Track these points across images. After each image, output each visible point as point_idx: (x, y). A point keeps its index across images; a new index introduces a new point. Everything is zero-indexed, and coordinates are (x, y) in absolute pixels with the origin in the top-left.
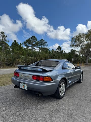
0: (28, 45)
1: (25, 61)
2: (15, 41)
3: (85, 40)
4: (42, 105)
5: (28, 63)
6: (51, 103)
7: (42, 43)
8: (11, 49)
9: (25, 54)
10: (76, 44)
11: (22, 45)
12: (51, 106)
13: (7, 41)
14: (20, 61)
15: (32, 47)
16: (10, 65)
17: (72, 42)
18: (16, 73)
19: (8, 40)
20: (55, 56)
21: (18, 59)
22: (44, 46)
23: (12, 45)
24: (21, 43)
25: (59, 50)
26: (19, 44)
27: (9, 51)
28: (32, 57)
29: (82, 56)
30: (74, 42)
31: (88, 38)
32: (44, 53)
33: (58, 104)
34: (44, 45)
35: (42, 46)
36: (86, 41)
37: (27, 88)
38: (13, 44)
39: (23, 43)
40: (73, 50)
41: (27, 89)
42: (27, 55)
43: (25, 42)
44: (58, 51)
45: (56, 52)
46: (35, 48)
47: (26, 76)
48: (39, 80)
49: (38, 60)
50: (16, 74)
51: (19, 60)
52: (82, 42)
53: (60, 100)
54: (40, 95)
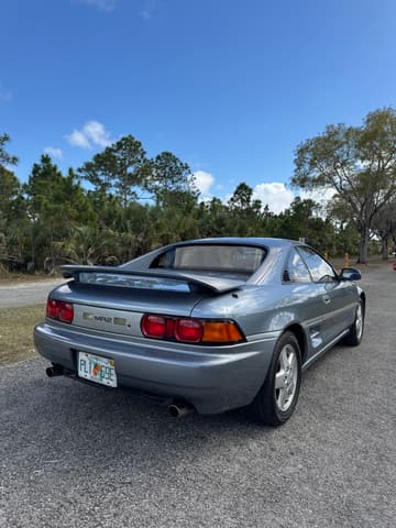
0: (102, 178)
1: (91, 251)
2: (46, 159)
3: (357, 156)
4: (191, 463)
5: (104, 257)
6: (234, 450)
7: (167, 169)
8: (25, 196)
9: (92, 220)
10: (315, 174)
11: (77, 177)
12: (237, 466)
13: (8, 159)
14: (70, 248)
15: (124, 188)
16: (25, 266)
17: (300, 166)
18: (57, 301)
19: (11, 156)
20: (224, 225)
21: (59, 239)
22: (178, 184)
23: (31, 179)
24: (71, 170)
25: (243, 201)
26: (65, 174)
27: (17, 208)
28: (124, 230)
29: (342, 227)
30: (307, 167)
31: (371, 148)
32: (178, 216)
33: (273, 454)
34: (175, 179)
35: (169, 182)
36: (360, 161)
37: (114, 377)
38: (34, 172)
39: (80, 170)
40: (302, 199)
41: (113, 384)
42: (102, 222)
43: (88, 167)
44: (236, 204)
45: (227, 208)
46: (134, 193)
47: (109, 320)
48: (178, 337)
49: (153, 246)
50: (59, 310)
51: (63, 246)
52: (344, 164)
53: (275, 433)
54: (182, 412)
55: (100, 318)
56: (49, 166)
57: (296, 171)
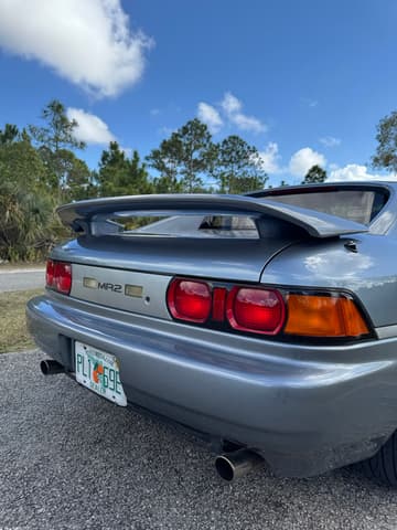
0: (169, 165)
2: (114, 146)
7: (234, 154)
8: (95, 183)
13: (76, 145)
15: (189, 175)
17: (383, 142)
19: (79, 141)
22: (245, 169)
34: (241, 163)
35: (236, 167)
37: (120, 388)
38: (104, 159)
39: (147, 158)
41: (121, 400)
43: (156, 155)
46: (199, 180)
47: (117, 289)
48: (233, 323)
54: (239, 471)
55: (105, 286)
56: (117, 153)
57: (378, 149)
